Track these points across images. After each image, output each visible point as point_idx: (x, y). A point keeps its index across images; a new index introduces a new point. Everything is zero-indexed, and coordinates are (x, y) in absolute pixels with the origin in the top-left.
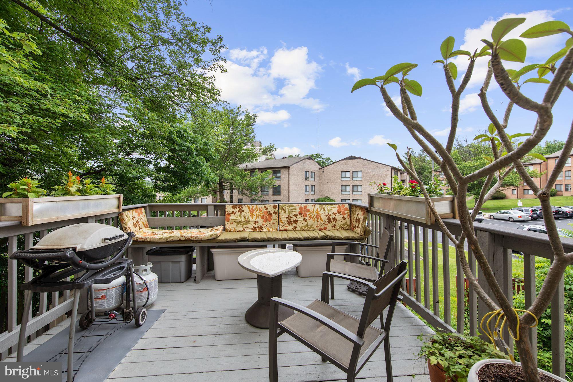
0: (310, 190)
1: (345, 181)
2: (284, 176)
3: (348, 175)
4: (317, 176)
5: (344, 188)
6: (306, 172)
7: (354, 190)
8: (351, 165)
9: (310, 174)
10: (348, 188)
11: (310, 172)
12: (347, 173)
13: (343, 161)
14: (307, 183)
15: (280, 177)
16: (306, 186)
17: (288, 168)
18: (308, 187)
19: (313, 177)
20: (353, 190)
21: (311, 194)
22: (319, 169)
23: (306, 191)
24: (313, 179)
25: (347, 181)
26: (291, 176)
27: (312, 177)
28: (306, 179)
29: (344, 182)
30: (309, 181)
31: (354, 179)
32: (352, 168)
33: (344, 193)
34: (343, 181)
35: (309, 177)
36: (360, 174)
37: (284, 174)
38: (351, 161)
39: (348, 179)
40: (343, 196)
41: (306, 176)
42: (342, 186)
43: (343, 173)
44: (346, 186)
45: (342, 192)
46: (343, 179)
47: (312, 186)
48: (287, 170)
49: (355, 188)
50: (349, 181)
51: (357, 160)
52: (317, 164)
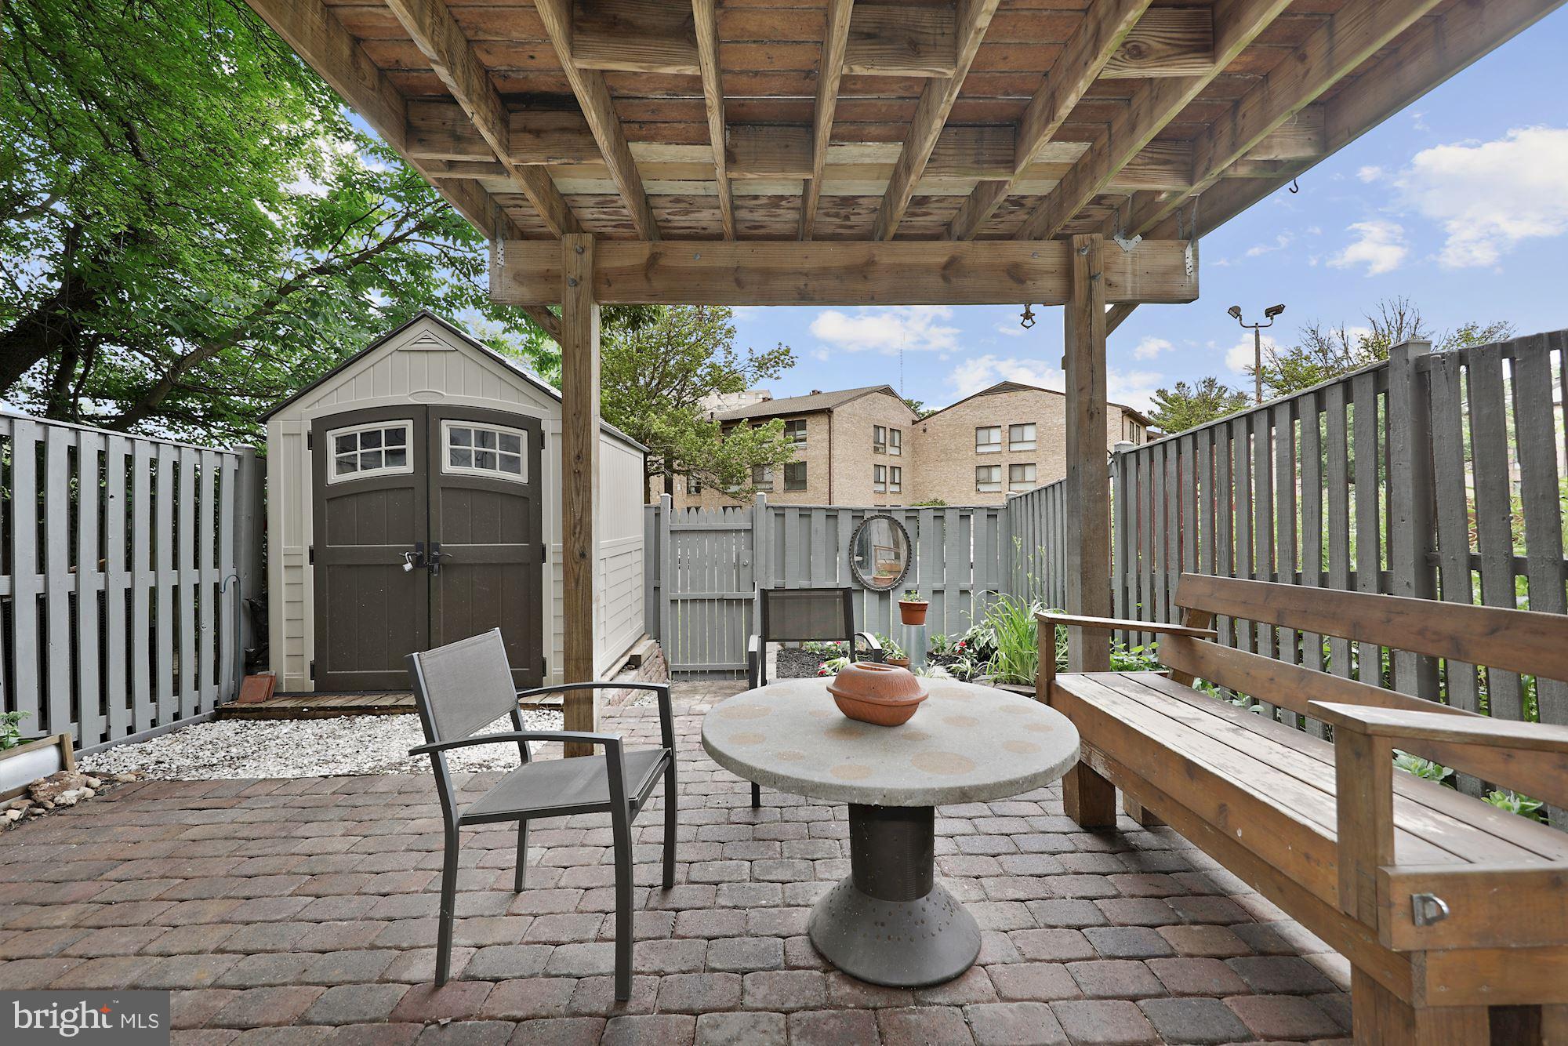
0: (888, 480)
1: (988, 453)
2: (818, 437)
3: (996, 436)
4: (908, 442)
5: (983, 473)
6: (877, 427)
7: (1014, 479)
8: (1004, 409)
9: (888, 437)
10: (996, 474)
11: (888, 430)
12: (993, 431)
13: (980, 398)
14: (880, 459)
15: (805, 440)
16: (877, 466)
17: (827, 412)
18: (882, 470)
19: (897, 444)
20: (1010, 479)
21: (892, 492)
22: (914, 422)
23: (877, 482)
24: (896, 451)
25: (993, 453)
26: (835, 436)
27: (893, 445)
28: (876, 449)
29: (983, 457)
30: (885, 453)
31: (1014, 447)
32: (1008, 417)
33: (983, 488)
34: (982, 454)
35: (885, 444)
36: (1030, 433)
37: (815, 430)
38: (1004, 395)
39: (997, 448)
40: (982, 495)
41: (877, 442)
42: (978, 467)
43: (981, 433)
44: (989, 467)
45: (979, 487)
46: (980, 449)
47: (893, 468)
48: (824, 420)
49: (1017, 473)
50: (1000, 452)
51: (1022, 394)
52: (906, 409)
